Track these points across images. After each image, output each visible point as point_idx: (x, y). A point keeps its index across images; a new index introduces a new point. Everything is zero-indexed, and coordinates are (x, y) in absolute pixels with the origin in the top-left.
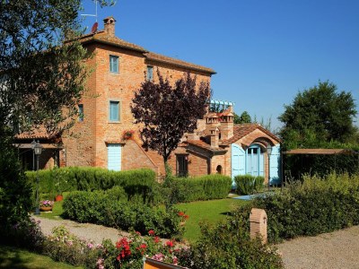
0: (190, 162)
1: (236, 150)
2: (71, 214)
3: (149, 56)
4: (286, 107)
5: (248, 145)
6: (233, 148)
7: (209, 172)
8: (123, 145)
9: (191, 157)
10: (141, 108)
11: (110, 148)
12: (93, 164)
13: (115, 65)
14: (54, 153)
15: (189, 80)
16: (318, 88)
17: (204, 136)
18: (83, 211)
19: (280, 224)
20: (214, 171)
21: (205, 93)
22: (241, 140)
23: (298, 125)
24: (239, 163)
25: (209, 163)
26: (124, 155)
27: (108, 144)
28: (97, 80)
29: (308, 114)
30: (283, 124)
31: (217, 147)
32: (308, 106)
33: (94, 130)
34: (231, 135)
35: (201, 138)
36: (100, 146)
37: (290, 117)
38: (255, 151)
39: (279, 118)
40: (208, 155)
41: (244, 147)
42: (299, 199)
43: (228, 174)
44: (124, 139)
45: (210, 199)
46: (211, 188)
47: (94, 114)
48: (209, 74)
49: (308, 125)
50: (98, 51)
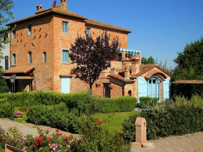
0: (112, 88)
1: (141, 81)
2: (31, 120)
3: (88, 22)
4: (178, 54)
5: (149, 78)
6: (139, 79)
7: (123, 94)
8: (71, 77)
9: (112, 85)
10: (74, 54)
11: (62, 79)
12: (52, 89)
13: (66, 27)
14: (29, 82)
15: (106, 37)
16: (200, 41)
17: (121, 72)
18: (38, 118)
19: (157, 127)
20: (126, 94)
21: (116, 45)
22: (144, 75)
23: (186, 65)
24: (143, 89)
25: (123, 89)
26: (71, 83)
27: (61, 77)
28: (55, 37)
29: (192, 58)
30: (177, 64)
31: (129, 79)
32: (193, 53)
33: (53, 68)
34: (138, 72)
35: (120, 73)
36: (56, 78)
37: (181, 60)
38: (154, 82)
39: (174, 61)
40: (123, 84)
41: (146, 79)
42: (170, 112)
43: (135, 96)
44: (72, 73)
45: (123, 111)
46: (123, 105)
47: (52, 58)
48: (127, 33)
49: (193, 65)
50: (55, 19)
